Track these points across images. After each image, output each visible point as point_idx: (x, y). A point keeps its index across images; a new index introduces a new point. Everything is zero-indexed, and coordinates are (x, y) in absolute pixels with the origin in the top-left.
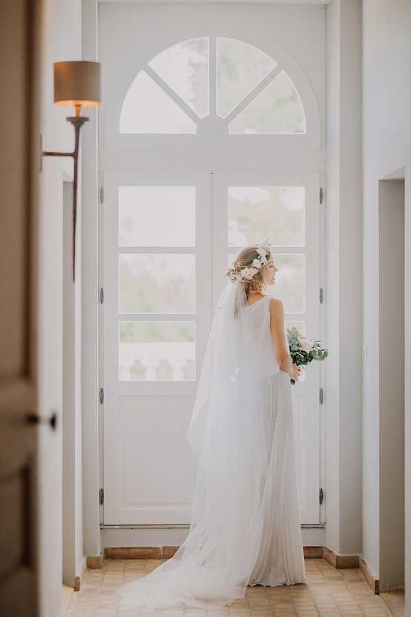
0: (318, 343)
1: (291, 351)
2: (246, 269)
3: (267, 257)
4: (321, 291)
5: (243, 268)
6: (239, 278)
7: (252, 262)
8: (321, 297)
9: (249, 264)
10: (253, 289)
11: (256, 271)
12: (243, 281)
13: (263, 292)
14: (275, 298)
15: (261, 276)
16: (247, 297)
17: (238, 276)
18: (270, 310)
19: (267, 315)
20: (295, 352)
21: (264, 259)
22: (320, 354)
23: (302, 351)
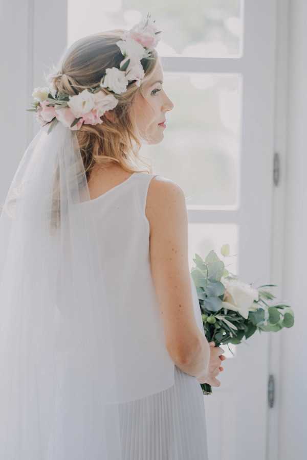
0: (268, 289)
1: (203, 311)
2: (85, 94)
3: (147, 64)
4: (276, 158)
5: (76, 92)
6: (65, 121)
7: (100, 76)
8: (276, 171)
9: (94, 80)
10: (102, 150)
11: (111, 103)
12: (75, 128)
13: (131, 161)
14: (164, 178)
15: (127, 115)
16: (88, 174)
17: (60, 114)
18: (150, 212)
19: (141, 226)
20: (213, 313)
21: (136, 71)
22: (273, 319)
23: (230, 312)
